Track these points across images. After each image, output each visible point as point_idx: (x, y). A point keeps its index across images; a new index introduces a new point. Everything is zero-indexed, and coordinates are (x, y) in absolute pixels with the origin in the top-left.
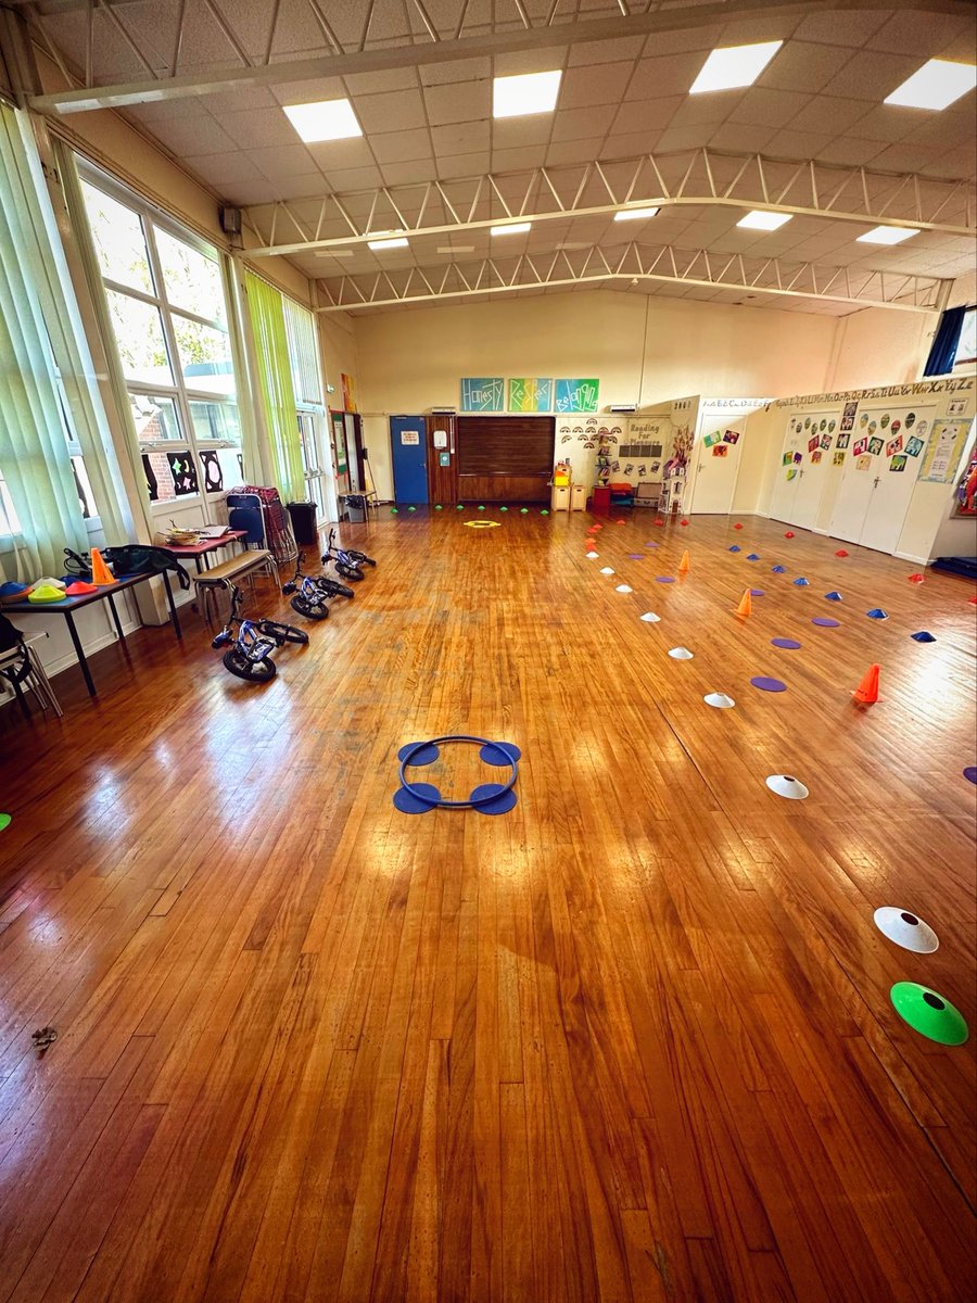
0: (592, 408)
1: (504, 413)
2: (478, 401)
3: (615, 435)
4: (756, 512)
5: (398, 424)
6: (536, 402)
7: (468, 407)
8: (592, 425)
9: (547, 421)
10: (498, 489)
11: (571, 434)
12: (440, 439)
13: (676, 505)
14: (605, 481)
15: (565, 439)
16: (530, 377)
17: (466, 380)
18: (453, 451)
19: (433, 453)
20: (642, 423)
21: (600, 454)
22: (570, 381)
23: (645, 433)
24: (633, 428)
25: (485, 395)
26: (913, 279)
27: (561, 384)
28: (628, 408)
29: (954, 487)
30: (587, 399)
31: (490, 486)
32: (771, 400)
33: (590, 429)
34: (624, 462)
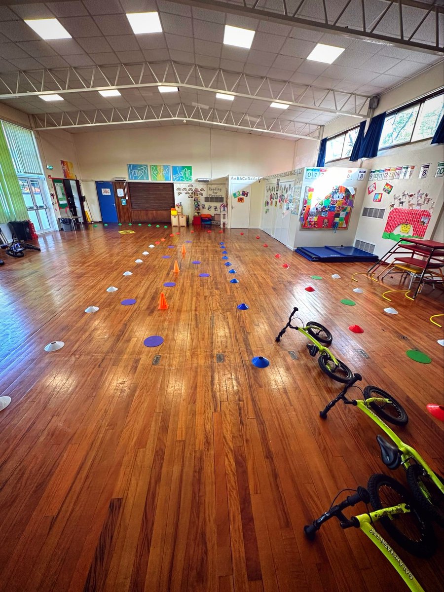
0: (190, 179)
1: (150, 181)
2: (136, 175)
3: (202, 192)
4: (259, 227)
5: (100, 185)
6: (164, 176)
7: (132, 178)
8: (191, 187)
9: (170, 185)
10: (150, 216)
11: (182, 191)
12: (120, 192)
13: (224, 224)
14: (198, 213)
15: (179, 194)
16: (160, 164)
17: (130, 165)
18: (127, 198)
19: (118, 199)
20: (213, 187)
21: (195, 200)
22: (178, 167)
23: (215, 191)
24: (210, 189)
25: (139, 173)
26: (308, 125)
27: (174, 168)
28: (206, 180)
29: (299, 217)
30: (187, 175)
31: (147, 215)
32: (261, 178)
33: (190, 189)
34: (207, 205)
